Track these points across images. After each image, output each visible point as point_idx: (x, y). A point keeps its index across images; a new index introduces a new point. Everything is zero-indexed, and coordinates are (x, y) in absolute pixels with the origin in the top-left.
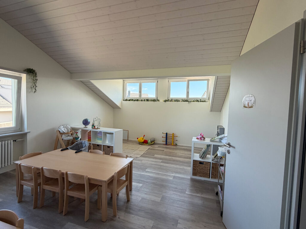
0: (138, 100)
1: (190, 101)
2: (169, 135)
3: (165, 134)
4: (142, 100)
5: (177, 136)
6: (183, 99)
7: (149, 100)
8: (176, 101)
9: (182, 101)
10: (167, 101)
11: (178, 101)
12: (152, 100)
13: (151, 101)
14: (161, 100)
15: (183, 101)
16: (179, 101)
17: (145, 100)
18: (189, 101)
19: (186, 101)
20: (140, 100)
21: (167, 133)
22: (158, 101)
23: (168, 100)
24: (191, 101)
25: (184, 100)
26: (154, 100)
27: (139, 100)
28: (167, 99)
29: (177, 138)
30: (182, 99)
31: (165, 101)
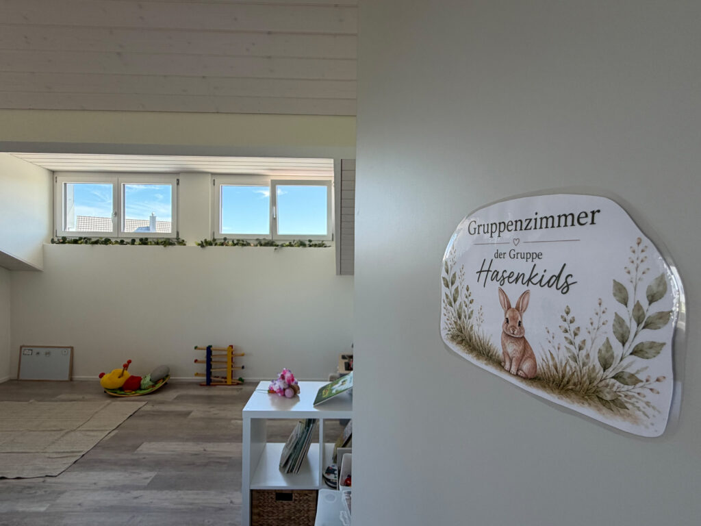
0: (107, 241)
1: (280, 243)
2: (218, 353)
3: (205, 352)
4: (122, 242)
5: (243, 355)
6: (261, 238)
7: (149, 240)
8: (237, 244)
9: (256, 243)
10: (210, 244)
11: (243, 245)
12: (160, 241)
13: (157, 243)
14: (192, 243)
15: (261, 245)
16: (248, 244)
17: (133, 242)
18: (278, 246)
19: (270, 244)
20: (116, 242)
21: (209, 349)
22: (182, 243)
23: (214, 240)
24: (282, 246)
25: (263, 242)
26: (167, 242)
27: (113, 240)
28: (209, 239)
29: (244, 361)
30: (257, 240)
31: (204, 244)
